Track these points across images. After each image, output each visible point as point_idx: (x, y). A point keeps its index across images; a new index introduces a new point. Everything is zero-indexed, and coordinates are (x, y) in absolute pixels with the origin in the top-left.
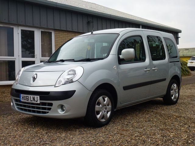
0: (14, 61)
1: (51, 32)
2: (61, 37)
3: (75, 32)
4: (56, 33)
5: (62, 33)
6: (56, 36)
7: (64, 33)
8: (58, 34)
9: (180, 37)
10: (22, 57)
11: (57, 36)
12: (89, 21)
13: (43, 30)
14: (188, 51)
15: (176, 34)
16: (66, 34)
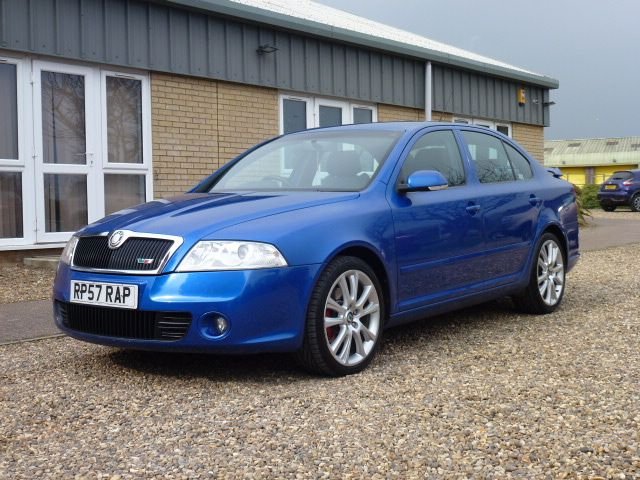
0: (20, 173)
1: (140, 82)
2: (172, 96)
3: (217, 81)
4: (153, 82)
5: (175, 85)
6: (154, 94)
7: (182, 86)
8: (161, 89)
9: (552, 103)
10: (46, 160)
11: (159, 94)
12: (263, 44)
13: (112, 74)
14: (578, 148)
15: (540, 93)
16: (189, 87)
